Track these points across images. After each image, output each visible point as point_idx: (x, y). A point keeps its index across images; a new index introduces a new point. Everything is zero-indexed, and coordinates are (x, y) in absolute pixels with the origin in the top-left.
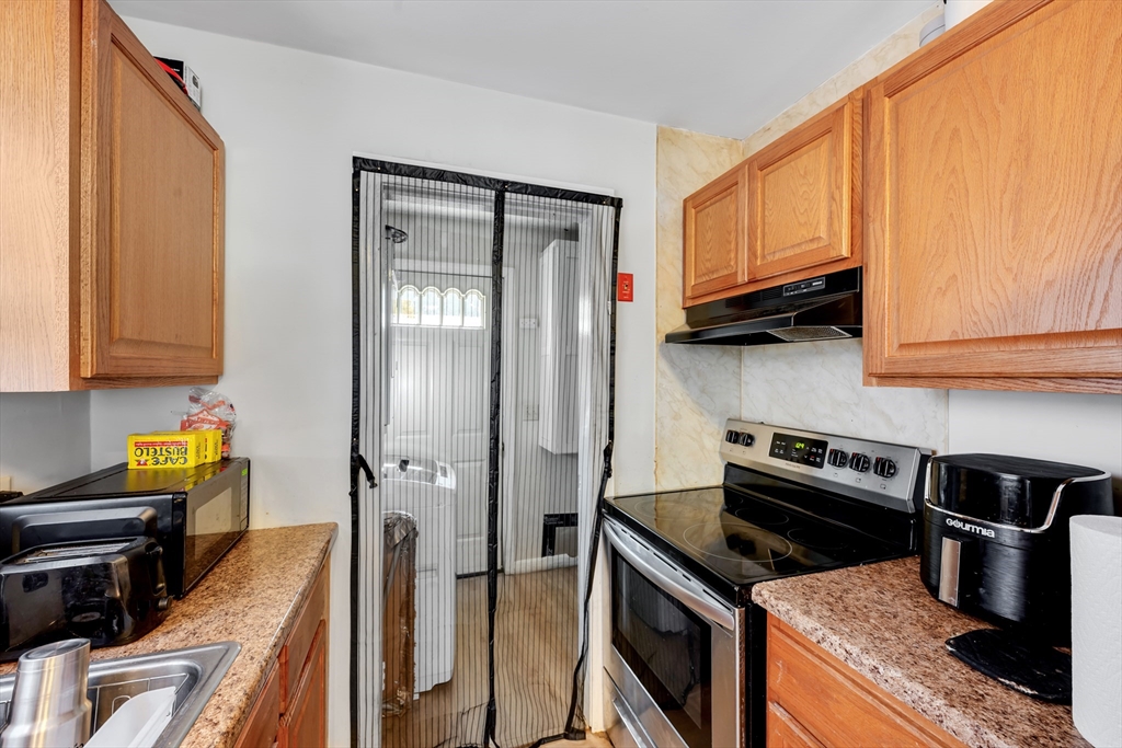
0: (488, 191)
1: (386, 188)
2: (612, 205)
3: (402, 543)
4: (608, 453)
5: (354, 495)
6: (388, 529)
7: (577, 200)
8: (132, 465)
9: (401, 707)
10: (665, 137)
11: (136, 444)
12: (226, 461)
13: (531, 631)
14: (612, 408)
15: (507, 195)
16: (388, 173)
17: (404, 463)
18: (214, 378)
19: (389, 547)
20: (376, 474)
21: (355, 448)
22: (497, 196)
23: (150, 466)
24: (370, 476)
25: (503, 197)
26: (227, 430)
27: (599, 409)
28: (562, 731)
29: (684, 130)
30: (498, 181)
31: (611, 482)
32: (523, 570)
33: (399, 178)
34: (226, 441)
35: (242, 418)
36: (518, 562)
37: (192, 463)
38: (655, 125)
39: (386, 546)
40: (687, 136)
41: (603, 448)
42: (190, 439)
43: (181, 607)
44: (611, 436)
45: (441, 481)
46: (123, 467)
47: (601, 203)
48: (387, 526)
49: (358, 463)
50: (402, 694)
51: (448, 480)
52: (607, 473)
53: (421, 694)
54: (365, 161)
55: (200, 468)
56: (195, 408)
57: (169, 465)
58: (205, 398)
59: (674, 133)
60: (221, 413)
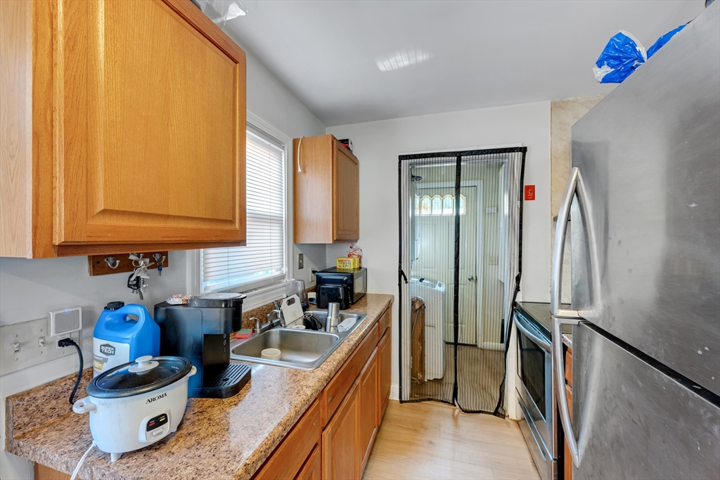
0: (453, 158)
1: (411, 164)
2: (520, 151)
3: (419, 310)
4: (518, 279)
5: (400, 285)
6: (413, 303)
7: (499, 153)
8: (338, 267)
9: (420, 380)
10: (555, 107)
11: (339, 261)
12: (360, 268)
13: (487, 374)
14: (520, 256)
15: (462, 157)
16: (411, 159)
17: (421, 280)
18: (356, 241)
19: (414, 311)
20: (408, 278)
21: (400, 267)
22: (457, 159)
23: (342, 267)
24: (405, 279)
25: (460, 159)
26: (360, 257)
27: (512, 256)
28: (492, 411)
29: (571, 99)
30: (458, 152)
31: (519, 294)
32: (488, 348)
33: (415, 160)
34: (360, 262)
35: (364, 255)
36: (485, 343)
37: (352, 267)
38: (549, 102)
39: (412, 310)
40: (573, 102)
41: (515, 276)
42: (351, 260)
43: (353, 306)
44: (520, 270)
45: (437, 288)
46: (336, 267)
47: (514, 151)
48: (412, 302)
49: (401, 273)
50: (420, 375)
51: (441, 288)
52: (517, 289)
53: (428, 380)
54: (403, 156)
55: (354, 269)
56: (352, 250)
57: (346, 267)
58: (354, 247)
59: (563, 102)
60: (358, 252)
